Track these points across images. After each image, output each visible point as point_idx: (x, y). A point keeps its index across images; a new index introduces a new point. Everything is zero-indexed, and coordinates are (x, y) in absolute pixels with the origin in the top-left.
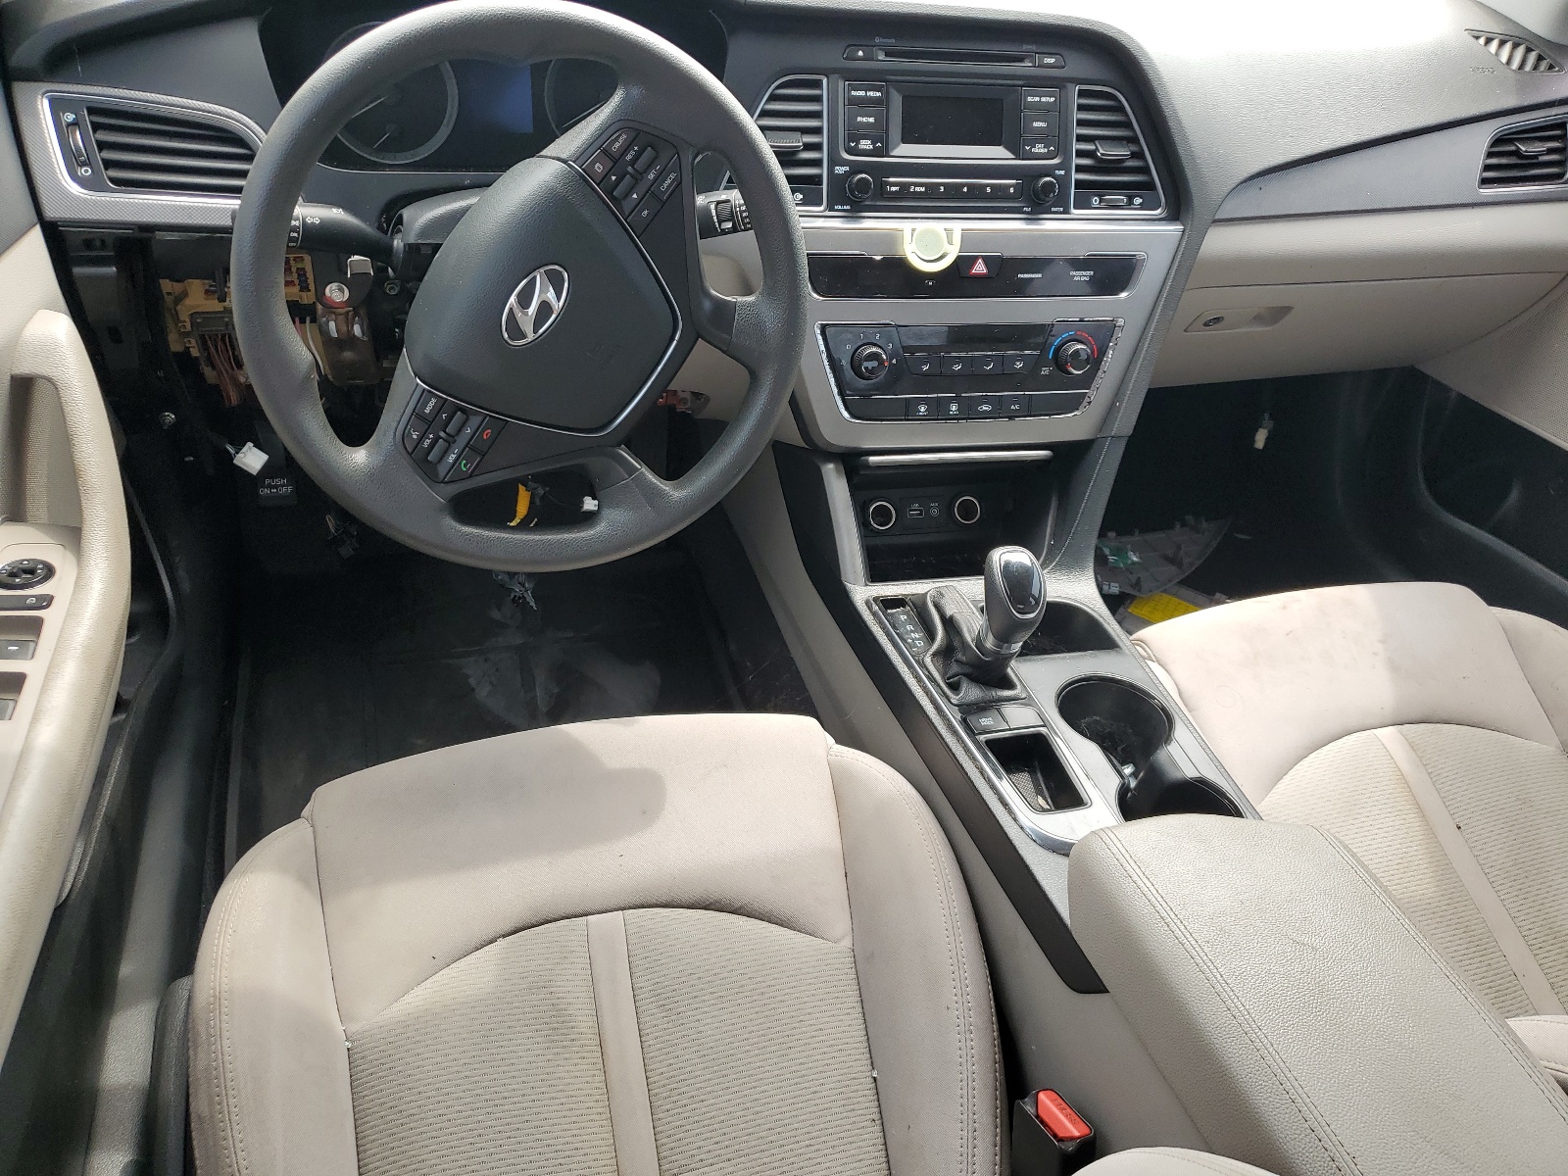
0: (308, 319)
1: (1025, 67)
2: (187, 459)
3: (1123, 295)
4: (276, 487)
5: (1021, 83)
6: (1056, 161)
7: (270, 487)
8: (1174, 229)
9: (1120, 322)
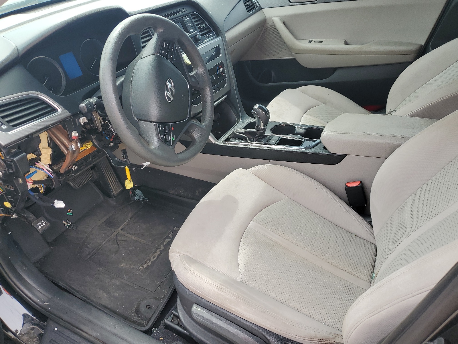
0: (39, 161)
1: (180, 13)
2: (9, 234)
3: (221, 55)
4: (42, 224)
5: (182, 17)
6: (196, 32)
7: (40, 225)
8: (219, 38)
9: (223, 61)
